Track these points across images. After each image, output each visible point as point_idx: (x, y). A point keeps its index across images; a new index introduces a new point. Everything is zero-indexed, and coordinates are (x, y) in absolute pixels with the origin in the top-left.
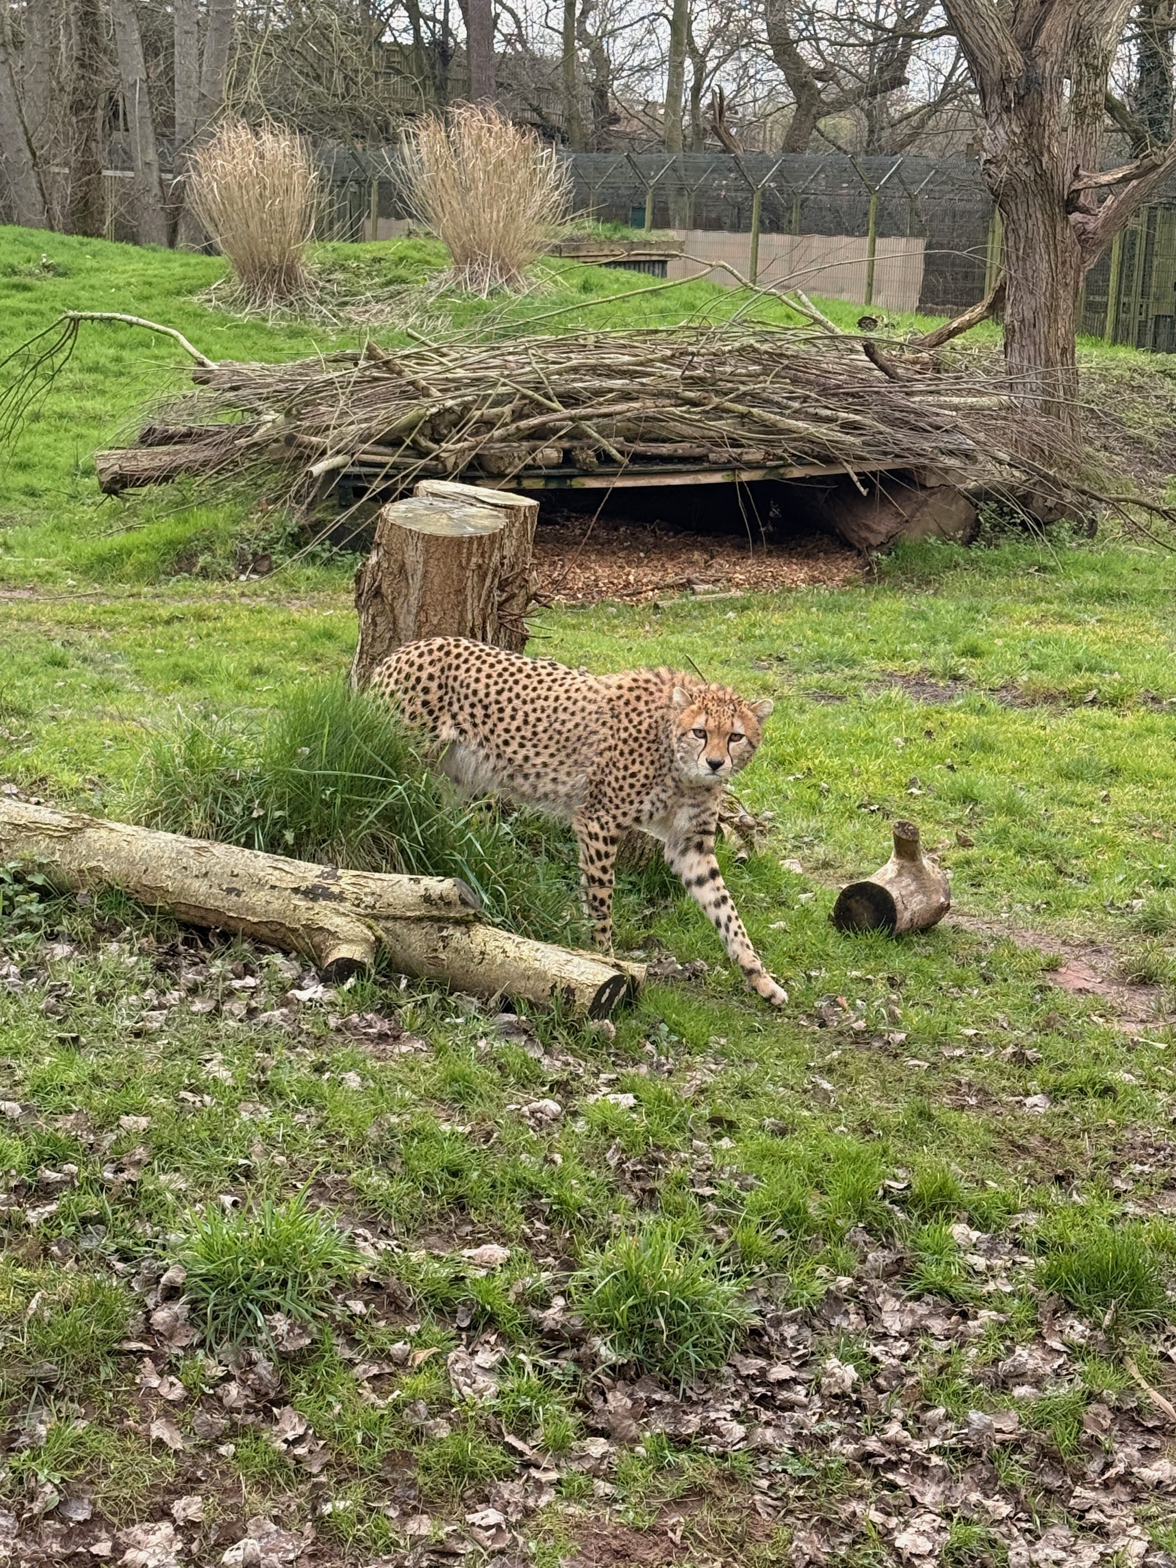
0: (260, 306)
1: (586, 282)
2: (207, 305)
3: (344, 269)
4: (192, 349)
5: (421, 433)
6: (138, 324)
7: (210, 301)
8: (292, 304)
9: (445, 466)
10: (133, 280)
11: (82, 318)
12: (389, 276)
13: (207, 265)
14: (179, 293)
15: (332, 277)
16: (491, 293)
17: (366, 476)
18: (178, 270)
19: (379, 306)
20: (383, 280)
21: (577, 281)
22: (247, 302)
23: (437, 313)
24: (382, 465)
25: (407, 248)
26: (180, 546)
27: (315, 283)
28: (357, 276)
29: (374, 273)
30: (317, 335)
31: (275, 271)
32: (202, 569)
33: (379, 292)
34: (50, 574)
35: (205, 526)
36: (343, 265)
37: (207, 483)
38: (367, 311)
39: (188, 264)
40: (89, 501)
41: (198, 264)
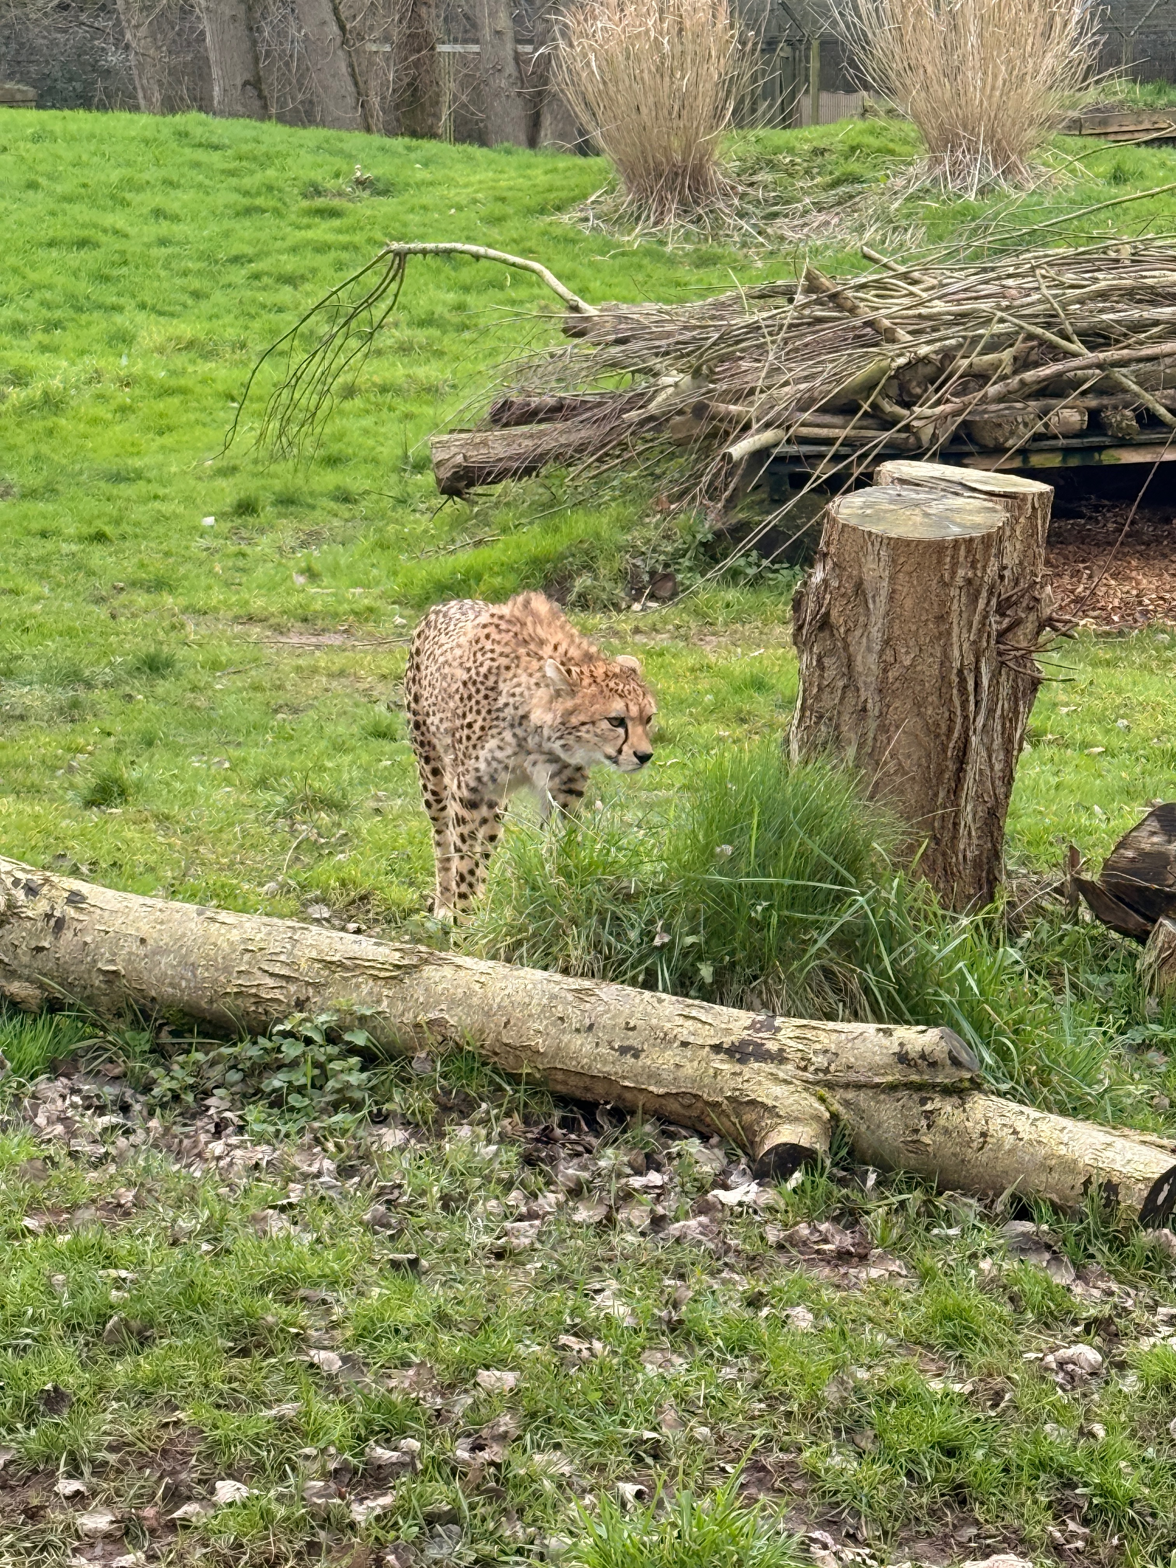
0: (656, 224)
1: (1118, 168)
2: (580, 226)
3: (772, 166)
4: (562, 289)
5: (884, 394)
6: (486, 257)
7: (586, 220)
8: (700, 218)
9: (918, 439)
10: (480, 196)
11: (410, 252)
12: (837, 174)
13: (582, 169)
14: (542, 211)
15: (755, 178)
16: (981, 192)
17: (807, 457)
18: (542, 179)
19: (822, 217)
20: (828, 179)
21: (1105, 168)
22: (638, 218)
23: (904, 223)
24: (829, 442)
25: (861, 132)
26: (548, 566)
27: (733, 188)
28: (790, 175)
29: (815, 170)
30: (735, 261)
31: (676, 174)
32: (580, 595)
33: (822, 196)
34: (371, 610)
35: (583, 536)
36: (771, 161)
37: (585, 475)
38: (805, 225)
39: (555, 170)
40: (422, 506)
41: (569, 169)
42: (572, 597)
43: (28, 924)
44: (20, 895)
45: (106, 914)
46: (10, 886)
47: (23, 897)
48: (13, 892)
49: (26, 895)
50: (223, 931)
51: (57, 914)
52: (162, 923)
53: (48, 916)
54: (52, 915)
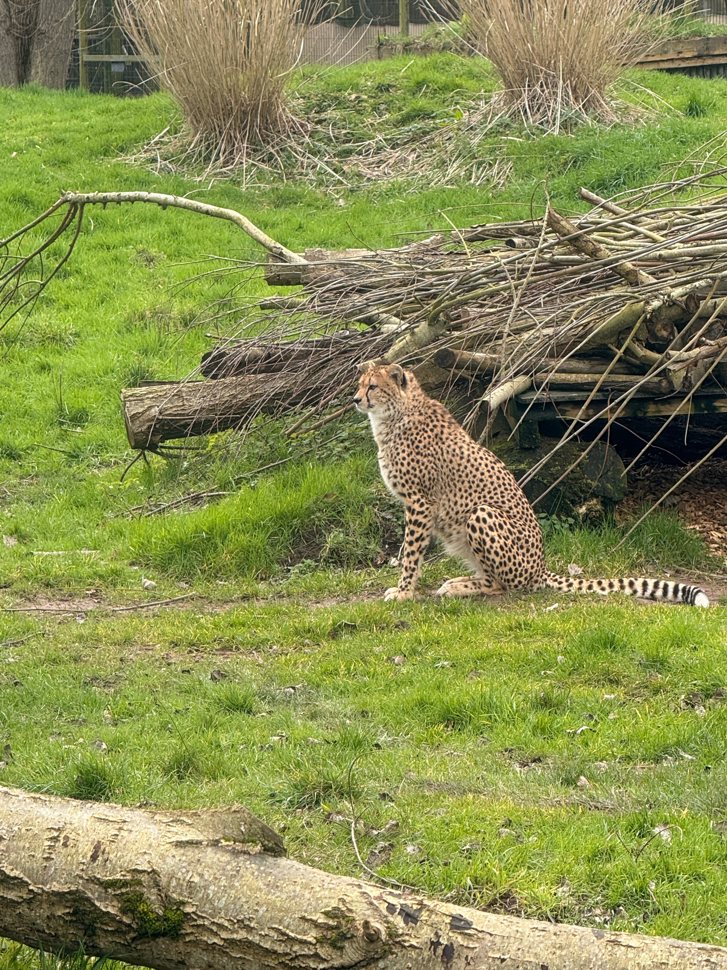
0: (226, 163)
2: (149, 167)
3: (340, 104)
4: (262, 236)
6: (176, 205)
7: (154, 160)
8: (271, 157)
9: (670, 383)
10: (36, 138)
11: (88, 201)
12: (405, 110)
13: (138, 109)
14: (106, 153)
15: (323, 116)
16: (564, 126)
17: (558, 403)
18: (98, 120)
19: (397, 154)
20: (397, 116)
22: (207, 159)
23: (489, 158)
24: (587, 387)
25: (425, 68)
26: (295, 521)
27: (302, 125)
28: (358, 112)
29: (382, 107)
30: (317, 200)
31: (245, 113)
32: (333, 551)
33: (394, 133)
34: (115, 573)
35: (328, 491)
36: (336, 98)
37: (304, 426)
38: (381, 162)
39: (107, 111)
40: (96, 461)
41: (124, 109)
42: (325, 554)
43: (413, 954)
44: (398, 921)
45: (498, 940)
46: (385, 912)
47: (402, 924)
48: (391, 919)
49: (406, 923)
50: (631, 955)
51: (444, 941)
52: (561, 948)
53: (435, 944)
54: (439, 943)
